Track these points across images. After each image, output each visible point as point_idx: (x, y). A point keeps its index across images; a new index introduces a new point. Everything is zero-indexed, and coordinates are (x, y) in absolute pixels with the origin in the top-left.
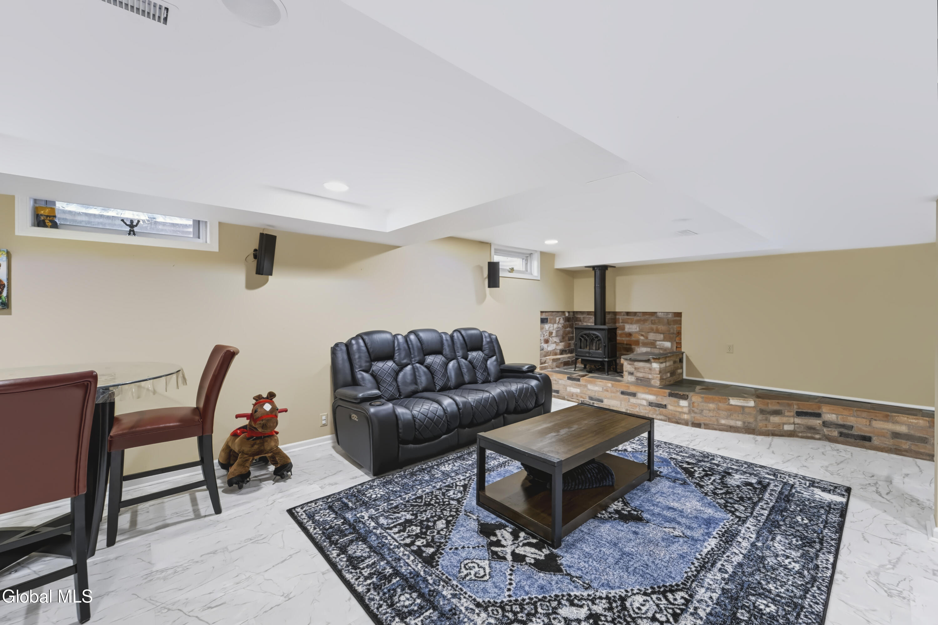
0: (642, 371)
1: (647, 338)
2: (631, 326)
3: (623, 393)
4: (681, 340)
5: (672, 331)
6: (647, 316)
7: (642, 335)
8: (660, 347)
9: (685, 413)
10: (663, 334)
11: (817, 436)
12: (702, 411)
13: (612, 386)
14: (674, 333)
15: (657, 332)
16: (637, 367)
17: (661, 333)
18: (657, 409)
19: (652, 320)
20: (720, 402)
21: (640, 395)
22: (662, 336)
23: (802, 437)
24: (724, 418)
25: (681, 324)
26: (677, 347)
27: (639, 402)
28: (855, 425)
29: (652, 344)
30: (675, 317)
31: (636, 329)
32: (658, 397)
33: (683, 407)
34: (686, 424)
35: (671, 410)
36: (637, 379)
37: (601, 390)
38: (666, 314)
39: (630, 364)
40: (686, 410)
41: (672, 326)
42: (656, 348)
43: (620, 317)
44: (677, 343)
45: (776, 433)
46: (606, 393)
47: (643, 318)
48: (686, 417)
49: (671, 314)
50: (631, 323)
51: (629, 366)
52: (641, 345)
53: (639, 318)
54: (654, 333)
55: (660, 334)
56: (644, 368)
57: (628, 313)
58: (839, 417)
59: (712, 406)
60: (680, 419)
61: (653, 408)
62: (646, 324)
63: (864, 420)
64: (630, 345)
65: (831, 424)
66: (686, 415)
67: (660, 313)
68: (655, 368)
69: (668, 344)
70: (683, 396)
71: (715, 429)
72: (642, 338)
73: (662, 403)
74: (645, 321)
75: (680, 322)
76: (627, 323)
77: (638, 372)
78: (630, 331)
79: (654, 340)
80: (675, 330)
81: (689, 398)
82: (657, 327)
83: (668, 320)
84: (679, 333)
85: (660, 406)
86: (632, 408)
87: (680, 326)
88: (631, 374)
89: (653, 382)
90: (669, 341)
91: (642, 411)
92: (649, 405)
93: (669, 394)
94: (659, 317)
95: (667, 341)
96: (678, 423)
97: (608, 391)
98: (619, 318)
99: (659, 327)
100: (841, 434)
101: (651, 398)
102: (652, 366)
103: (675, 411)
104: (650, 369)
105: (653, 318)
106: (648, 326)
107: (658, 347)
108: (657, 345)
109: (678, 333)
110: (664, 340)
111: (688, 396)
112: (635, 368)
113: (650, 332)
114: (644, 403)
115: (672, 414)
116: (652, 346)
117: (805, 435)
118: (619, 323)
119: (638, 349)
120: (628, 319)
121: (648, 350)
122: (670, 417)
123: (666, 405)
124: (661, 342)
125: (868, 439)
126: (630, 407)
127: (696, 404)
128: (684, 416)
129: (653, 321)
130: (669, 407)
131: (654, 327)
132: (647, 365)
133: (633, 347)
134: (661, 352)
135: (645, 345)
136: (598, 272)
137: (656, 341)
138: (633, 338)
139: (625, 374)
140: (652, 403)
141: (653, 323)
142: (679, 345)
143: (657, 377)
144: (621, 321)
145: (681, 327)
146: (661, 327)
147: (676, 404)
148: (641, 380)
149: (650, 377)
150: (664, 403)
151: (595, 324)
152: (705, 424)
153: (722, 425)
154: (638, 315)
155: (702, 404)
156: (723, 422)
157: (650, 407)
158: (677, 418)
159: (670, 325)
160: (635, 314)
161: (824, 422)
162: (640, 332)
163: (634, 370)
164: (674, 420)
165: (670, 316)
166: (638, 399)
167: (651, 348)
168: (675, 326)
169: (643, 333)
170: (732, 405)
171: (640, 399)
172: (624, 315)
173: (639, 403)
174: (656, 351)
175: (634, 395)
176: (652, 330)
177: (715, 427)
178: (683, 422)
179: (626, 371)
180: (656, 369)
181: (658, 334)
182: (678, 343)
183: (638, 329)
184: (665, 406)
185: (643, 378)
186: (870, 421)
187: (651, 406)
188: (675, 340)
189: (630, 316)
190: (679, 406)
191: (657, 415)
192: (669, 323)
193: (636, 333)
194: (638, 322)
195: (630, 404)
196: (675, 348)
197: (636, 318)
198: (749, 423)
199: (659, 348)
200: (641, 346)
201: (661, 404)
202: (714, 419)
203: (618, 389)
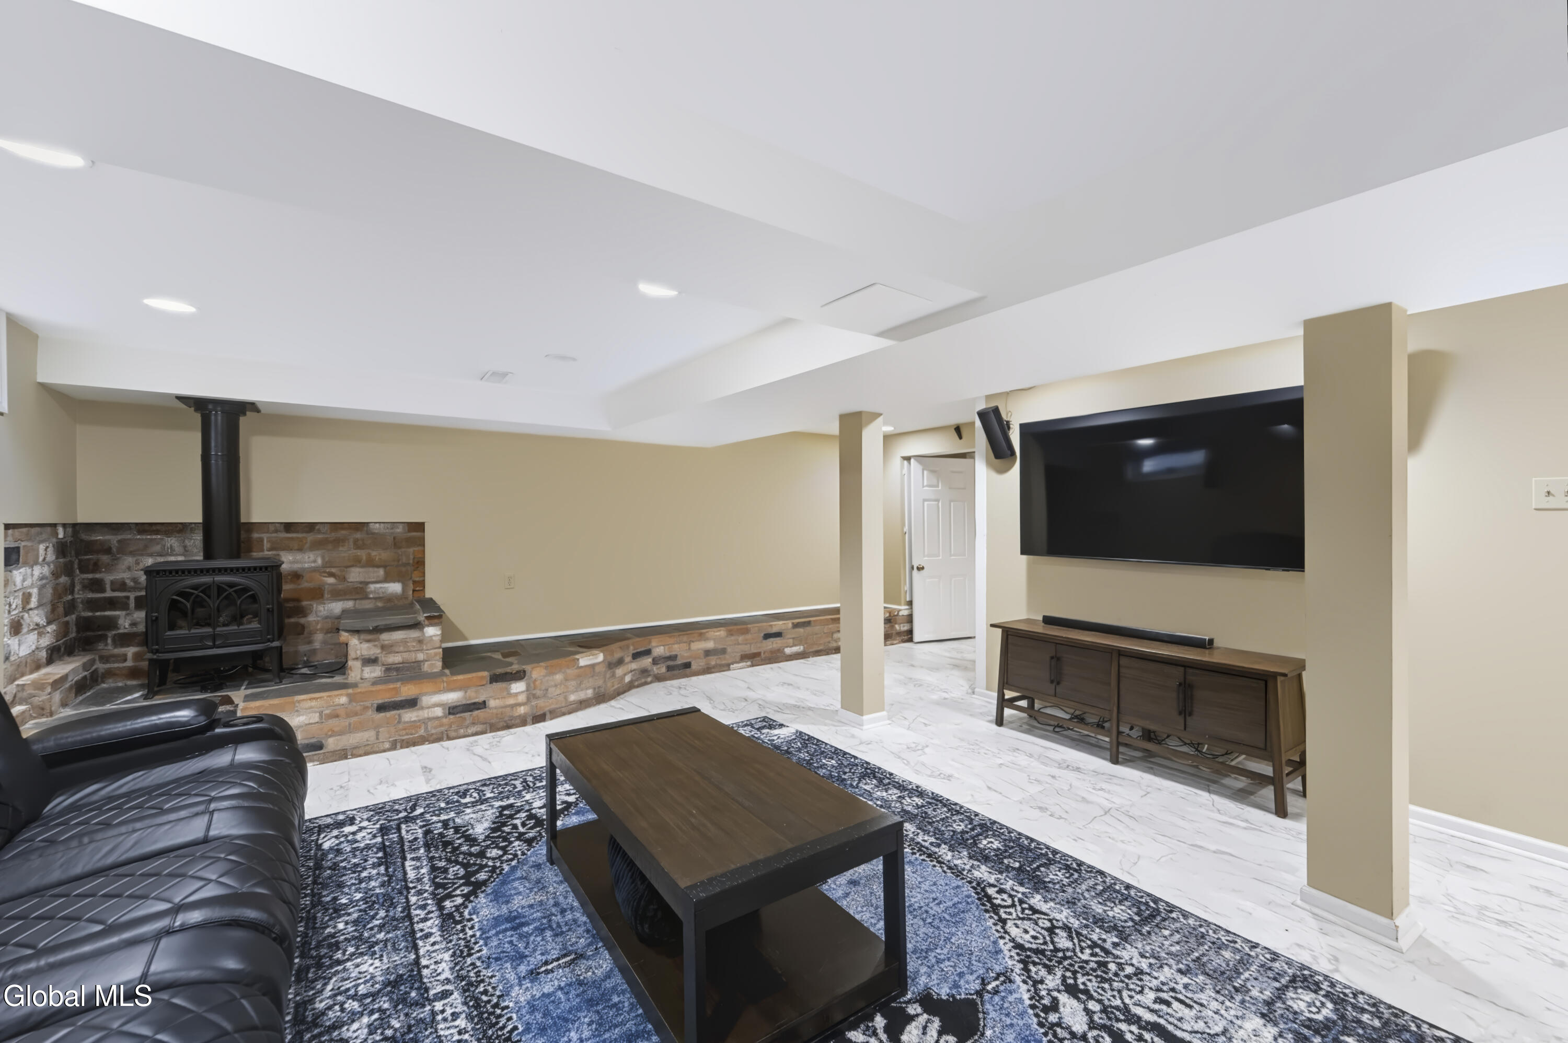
0: (401, 649)
1: (344, 579)
2: (299, 556)
3: (381, 708)
4: (424, 576)
5: (404, 560)
6: (343, 532)
7: (331, 575)
8: (377, 596)
9: (520, 705)
10: (385, 567)
11: (649, 679)
12: (547, 690)
13: (350, 701)
14: (408, 564)
15: (371, 563)
16: (386, 642)
17: (378, 566)
18: (467, 715)
19: (356, 541)
20: (568, 668)
21: (426, 700)
22: (381, 572)
23: (638, 686)
24: (573, 692)
25: (424, 546)
26: (414, 591)
27: (425, 714)
28: (678, 654)
29: (359, 592)
30: (409, 531)
31: (315, 561)
32: (469, 691)
33: (517, 694)
34: (524, 723)
35: (496, 708)
36: (389, 669)
37: (317, 719)
38: (389, 526)
39: (368, 641)
40: (522, 698)
41: (403, 550)
42: (367, 598)
43: (265, 536)
44: (414, 582)
45: (621, 690)
46: (333, 723)
47: (333, 535)
48: (522, 710)
49: (401, 526)
50: (300, 550)
51: (365, 646)
52: (326, 596)
53: (320, 536)
54: (362, 567)
55: (376, 569)
56: (404, 642)
57: (289, 527)
58: (667, 647)
59: (559, 677)
60: (512, 718)
61: (457, 716)
62: (341, 549)
63: (685, 644)
64: (298, 600)
65: (660, 660)
66: (522, 708)
67: (377, 525)
68: (431, 637)
69: (395, 588)
70: (518, 675)
71: (564, 714)
72: (331, 580)
73: (477, 700)
74: (338, 542)
75: (421, 543)
76: (288, 549)
77: (390, 653)
78: (296, 566)
79: (361, 583)
80: (412, 557)
81: (528, 674)
82: (369, 554)
83: (394, 538)
84: (420, 563)
85: (472, 707)
86: (407, 734)
87: (420, 548)
88: (370, 661)
89: (426, 667)
90: (399, 581)
91: (433, 731)
92: (450, 713)
93: (491, 679)
94: (373, 534)
95: (394, 581)
96: (508, 727)
97: (337, 716)
98: (261, 540)
99: (374, 553)
100: (669, 668)
101: (453, 697)
102: (423, 634)
103: (502, 707)
104: (420, 642)
105: (358, 535)
106: (346, 552)
107: (371, 596)
108: (371, 592)
109: (418, 562)
110: (386, 580)
111: (524, 672)
112: (383, 647)
113: (352, 566)
114: (439, 712)
115: (497, 714)
116: (357, 597)
117: (640, 682)
118: (263, 551)
119: (321, 608)
120: (292, 538)
121: (349, 604)
122: (493, 721)
123: (484, 702)
124: (378, 586)
125: (687, 665)
126: (404, 732)
127: (538, 683)
128: (518, 711)
129: (360, 542)
130: (492, 703)
131: (362, 554)
132: (414, 634)
133: (305, 603)
134: (380, 604)
135: (338, 595)
136: (218, 419)
137: (368, 583)
138: (305, 584)
139: (354, 666)
140: (455, 707)
141: (358, 545)
142: (420, 585)
143: (436, 654)
144: (266, 545)
145: (424, 551)
146: (378, 554)
147: (505, 693)
148: (397, 669)
149: (421, 656)
150: (480, 699)
151: (208, 555)
152: (551, 712)
153: (574, 702)
154: (319, 530)
155: (547, 678)
156: (572, 698)
157: (451, 717)
158: (506, 719)
159: (400, 548)
160: (311, 527)
161: (653, 660)
162: (325, 570)
163: (379, 651)
164: (501, 724)
165: (400, 530)
166: (422, 708)
167: (355, 600)
168: (411, 550)
169: (333, 570)
170: (582, 667)
171: (429, 708)
172: (276, 531)
173: (426, 716)
174: (367, 605)
175: (412, 703)
176: (357, 562)
177: (563, 710)
178: (518, 721)
179: (357, 659)
180: (434, 638)
181: (371, 569)
182: (418, 582)
183: (320, 561)
184: (483, 705)
185: (403, 663)
186: (689, 644)
187: (453, 714)
188: (411, 578)
189: (297, 532)
190: (510, 695)
191: (467, 727)
192: (396, 543)
193: (315, 570)
194: (317, 546)
195: (401, 726)
196: (411, 592)
197: (311, 537)
198: (599, 687)
199: (375, 598)
200: (328, 599)
201: (474, 704)
202: (561, 698)
203: (368, 704)
